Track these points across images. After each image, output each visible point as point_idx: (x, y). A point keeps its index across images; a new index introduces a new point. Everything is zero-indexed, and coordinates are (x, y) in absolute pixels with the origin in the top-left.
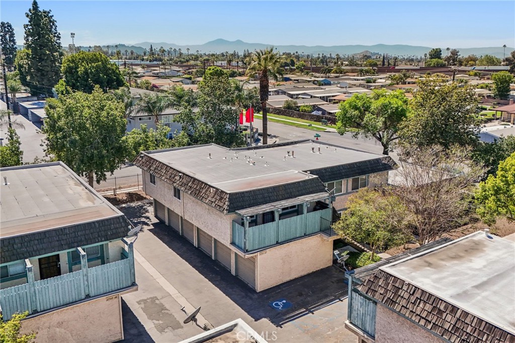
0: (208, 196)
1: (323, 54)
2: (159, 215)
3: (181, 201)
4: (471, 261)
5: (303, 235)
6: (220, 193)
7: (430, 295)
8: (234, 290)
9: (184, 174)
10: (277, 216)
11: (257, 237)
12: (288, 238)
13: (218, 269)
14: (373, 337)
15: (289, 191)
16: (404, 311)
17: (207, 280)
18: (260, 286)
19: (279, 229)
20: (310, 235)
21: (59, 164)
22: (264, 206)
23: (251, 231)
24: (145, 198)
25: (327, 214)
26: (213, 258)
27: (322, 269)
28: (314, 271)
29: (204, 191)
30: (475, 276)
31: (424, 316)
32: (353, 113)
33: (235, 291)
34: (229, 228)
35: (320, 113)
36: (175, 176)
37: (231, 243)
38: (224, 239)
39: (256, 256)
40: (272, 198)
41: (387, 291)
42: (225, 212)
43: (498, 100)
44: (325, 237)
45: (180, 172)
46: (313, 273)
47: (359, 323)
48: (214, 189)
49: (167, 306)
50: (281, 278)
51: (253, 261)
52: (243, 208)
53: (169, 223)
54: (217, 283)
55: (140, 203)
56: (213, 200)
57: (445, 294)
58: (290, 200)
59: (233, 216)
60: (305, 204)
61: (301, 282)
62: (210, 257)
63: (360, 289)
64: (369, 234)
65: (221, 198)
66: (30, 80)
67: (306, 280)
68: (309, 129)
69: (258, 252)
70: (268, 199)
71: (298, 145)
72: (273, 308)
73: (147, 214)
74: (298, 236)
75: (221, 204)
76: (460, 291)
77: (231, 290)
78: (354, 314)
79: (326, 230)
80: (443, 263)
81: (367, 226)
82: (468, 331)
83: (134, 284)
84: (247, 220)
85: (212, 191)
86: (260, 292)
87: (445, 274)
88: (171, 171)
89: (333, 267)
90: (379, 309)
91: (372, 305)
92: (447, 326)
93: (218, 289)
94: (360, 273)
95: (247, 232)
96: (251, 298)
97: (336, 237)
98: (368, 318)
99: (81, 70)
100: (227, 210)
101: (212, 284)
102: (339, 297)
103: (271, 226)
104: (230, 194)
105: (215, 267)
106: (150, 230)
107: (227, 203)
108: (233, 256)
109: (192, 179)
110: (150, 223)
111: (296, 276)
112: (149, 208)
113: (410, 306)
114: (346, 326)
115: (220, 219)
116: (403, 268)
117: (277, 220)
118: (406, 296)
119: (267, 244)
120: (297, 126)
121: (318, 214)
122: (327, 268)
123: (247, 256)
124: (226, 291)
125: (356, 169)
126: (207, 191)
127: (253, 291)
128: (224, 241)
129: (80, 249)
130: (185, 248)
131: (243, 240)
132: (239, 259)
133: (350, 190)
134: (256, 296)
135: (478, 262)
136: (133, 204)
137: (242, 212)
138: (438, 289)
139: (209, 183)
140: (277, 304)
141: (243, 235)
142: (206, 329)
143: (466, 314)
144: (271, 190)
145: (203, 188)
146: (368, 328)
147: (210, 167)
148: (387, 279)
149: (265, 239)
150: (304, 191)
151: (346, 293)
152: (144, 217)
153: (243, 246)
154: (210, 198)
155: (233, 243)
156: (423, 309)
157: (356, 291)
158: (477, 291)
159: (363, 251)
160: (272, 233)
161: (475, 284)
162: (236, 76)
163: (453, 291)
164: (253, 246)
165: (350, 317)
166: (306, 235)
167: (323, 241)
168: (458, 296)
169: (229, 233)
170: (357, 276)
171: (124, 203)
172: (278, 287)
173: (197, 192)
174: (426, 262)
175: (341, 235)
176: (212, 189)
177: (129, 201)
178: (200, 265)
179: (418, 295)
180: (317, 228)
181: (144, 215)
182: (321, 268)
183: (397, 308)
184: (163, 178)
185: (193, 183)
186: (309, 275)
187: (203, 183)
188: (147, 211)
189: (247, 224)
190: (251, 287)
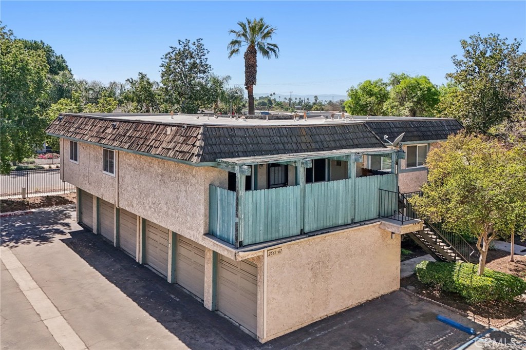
0: (161, 143)
1: (300, 99)
2: (85, 220)
3: (114, 175)
5: (350, 222)
6: (185, 130)
8: (210, 339)
9: (121, 121)
11: (263, 215)
12: (321, 225)
13: (178, 300)
15: (318, 138)
17: (154, 320)
18: (267, 330)
19: (307, 204)
20: (362, 223)
22: (275, 156)
23: (249, 199)
25: (390, 184)
27: (382, 296)
28: (370, 298)
29: (154, 136)
33: (213, 343)
34: (203, 201)
36: (105, 130)
37: (205, 234)
38: (191, 228)
39: (259, 257)
40: (289, 146)
42: (195, 159)
44: (392, 227)
45: (115, 121)
46: (370, 303)
48: (174, 128)
50: (309, 311)
51: (253, 270)
53: (98, 230)
54: (175, 325)
55: (60, 208)
56: (171, 145)
60: (353, 157)
61: (350, 321)
62: (164, 279)
65: (187, 139)
67: (359, 317)
69: (264, 248)
70: (281, 146)
73: (67, 221)
74: (340, 222)
75: (187, 149)
77: (203, 340)
84: (242, 172)
85: (168, 133)
86: (266, 343)
88: (100, 124)
89: (402, 293)
93: (176, 338)
95: (242, 201)
100: (198, 155)
101: (163, 327)
104: (205, 126)
105: (173, 296)
106: (63, 240)
107: (198, 143)
108: (208, 264)
109: (135, 124)
110: (66, 231)
111: (338, 309)
112: (72, 213)
115: (183, 188)
117: (301, 184)
119: (283, 233)
121: (374, 182)
122: (391, 293)
124: (193, 342)
125: (413, 130)
126: (159, 134)
127: (253, 340)
128: (192, 233)
130: (118, 266)
131: (233, 220)
132: (222, 273)
136: (48, 209)
137: (232, 160)
139: (164, 123)
141: (232, 210)
144: (285, 131)
145: (152, 133)
149: (277, 221)
150: (344, 143)
152: (60, 224)
153: (232, 236)
154: (164, 145)
155: (210, 234)
160: (293, 211)
164: (255, 235)
166: (353, 223)
169: (203, 211)
171: (35, 208)
173: (141, 142)
176: (169, 129)
177: (43, 206)
180: (374, 213)
181: (62, 221)
182: (382, 292)
185: (135, 129)
186: (361, 307)
187: (153, 124)
188: (69, 217)
189: (241, 183)
190: (247, 332)
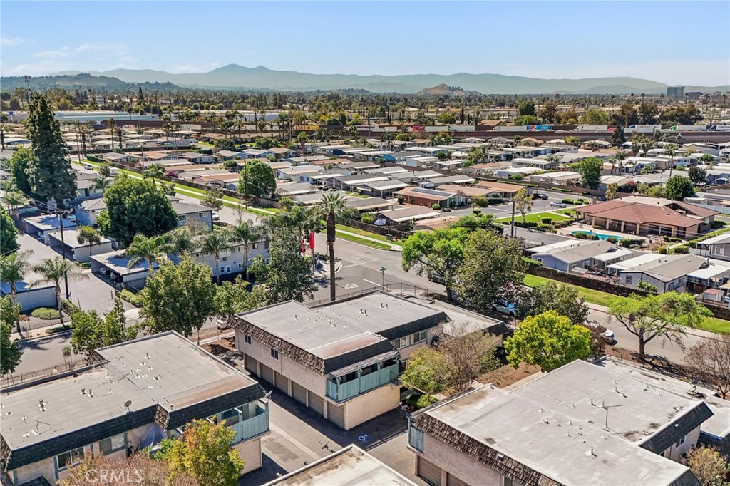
0: (307, 361)
2: (248, 367)
3: (278, 360)
4: (476, 405)
5: (378, 386)
6: (316, 359)
7: (449, 426)
9: (282, 340)
10: (359, 374)
11: (346, 391)
12: (367, 389)
13: (313, 415)
14: (423, 452)
15: (366, 353)
16: (436, 436)
17: (306, 424)
18: (348, 426)
19: (361, 383)
20: (383, 385)
21: (172, 333)
22: (349, 367)
23: (341, 387)
24: (228, 350)
25: (395, 368)
26: (307, 405)
27: (392, 410)
28: (387, 411)
29: (302, 356)
30: (475, 414)
31: (446, 437)
32: (417, 253)
34: (324, 384)
35: (384, 221)
36: (274, 340)
37: (325, 395)
39: (345, 405)
41: (428, 426)
42: (323, 374)
43: (588, 189)
44: (394, 386)
45: (278, 338)
46: (386, 413)
47: (414, 445)
48: (311, 356)
49: (282, 444)
50: (363, 419)
51: (342, 408)
52: (334, 370)
53: (261, 375)
56: (311, 364)
57: (455, 425)
58: (368, 360)
59: (327, 376)
60: (379, 362)
61: (377, 421)
62: (304, 405)
63: (414, 425)
64: (425, 383)
65: (318, 363)
66: (37, 190)
67: (380, 419)
68: (373, 247)
69: (346, 401)
70: (351, 360)
71: (367, 297)
72: (359, 440)
74: (374, 387)
75: (319, 368)
76: (464, 423)
78: (412, 440)
79: (394, 381)
80: (461, 407)
81: (423, 378)
82: (465, 443)
83: (268, 430)
84: (339, 379)
85: (309, 357)
86: (348, 430)
87: (459, 414)
88: (269, 336)
90: (425, 435)
91: (421, 433)
92: (455, 442)
93: (316, 430)
94: (414, 415)
95: (339, 388)
96: (342, 435)
97: (401, 386)
98: (420, 442)
99: (128, 202)
100: (324, 372)
101: (310, 426)
102: (404, 431)
103: (355, 382)
104: (325, 360)
107: (323, 367)
108: (325, 404)
109: (291, 345)
111: (373, 417)
112: (235, 361)
113: (439, 433)
114: (408, 447)
115: (316, 378)
116: (437, 411)
117: (359, 378)
118: (438, 428)
119: (353, 395)
120: (359, 243)
121: (388, 369)
122: (396, 408)
123: (339, 405)
126: (305, 356)
127: (342, 429)
128: (319, 393)
129: (235, 408)
130: (282, 398)
131: (336, 393)
132: (331, 406)
133: (412, 343)
134: (345, 433)
135: (480, 406)
137: (334, 373)
138: (453, 423)
139: (306, 350)
140: (361, 438)
141: (336, 390)
142: (332, 452)
143: (464, 435)
144: (353, 354)
145: (301, 354)
146: (420, 448)
147: (299, 330)
148: (428, 418)
149: (351, 391)
151: (407, 428)
153: (336, 398)
154: (308, 363)
155: (327, 395)
156: (445, 434)
157: (413, 426)
158: (473, 423)
159: (422, 394)
160: (356, 387)
161: (473, 419)
162: (272, 147)
163: (460, 424)
164: (343, 397)
165: (410, 442)
166: (380, 386)
167: (392, 388)
168: (462, 426)
169: (324, 388)
170: (413, 417)
172: (360, 426)
173: (297, 357)
174: (451, 407)
175: (405, 384)
176: (309, 355)
178: (297, 411)
179: (443, 427)
180: (388, 379)
183: (433, 434)
184: (262, 342)
185: (292, 348)
186: (382, 415)
187: (301, 349)
189: (339, 382)
190: (341, 426)
